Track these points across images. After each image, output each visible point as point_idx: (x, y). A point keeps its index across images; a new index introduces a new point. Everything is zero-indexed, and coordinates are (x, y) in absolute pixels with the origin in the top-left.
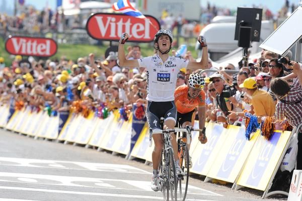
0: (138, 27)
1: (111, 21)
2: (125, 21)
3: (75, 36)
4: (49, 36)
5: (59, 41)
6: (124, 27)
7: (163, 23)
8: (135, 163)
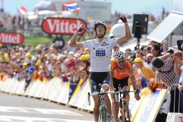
0: (73, 26)
1: (56, 23)
2: (65, 22)
3: (35, 32)
4: (19, 31)
5: (25, 35)
6: (64, 26)
7: (88, 23)
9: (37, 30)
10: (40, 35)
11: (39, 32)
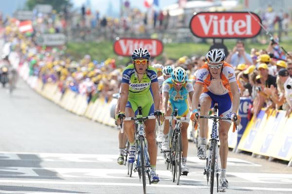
0: (240, 24)
1: (213, 20)
2: (227, 19)
3: (179, 36)
4: (154, 36)
5: (165, 41)
6: (226, 25)
8: (242, 155)
9: (183, 33)
10: (188, 40)
11: (186, 35)
